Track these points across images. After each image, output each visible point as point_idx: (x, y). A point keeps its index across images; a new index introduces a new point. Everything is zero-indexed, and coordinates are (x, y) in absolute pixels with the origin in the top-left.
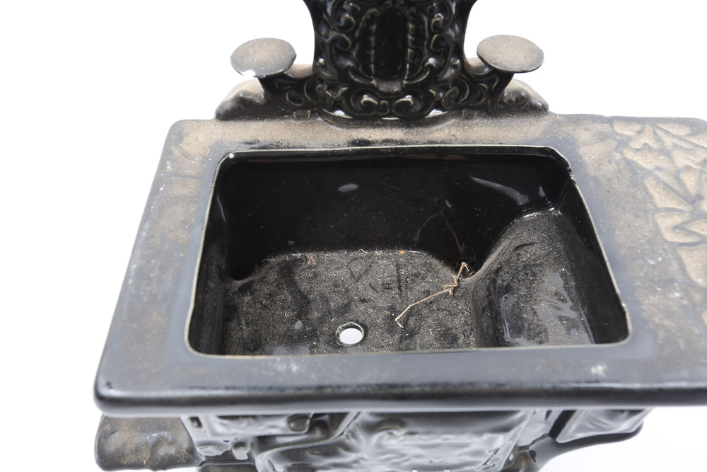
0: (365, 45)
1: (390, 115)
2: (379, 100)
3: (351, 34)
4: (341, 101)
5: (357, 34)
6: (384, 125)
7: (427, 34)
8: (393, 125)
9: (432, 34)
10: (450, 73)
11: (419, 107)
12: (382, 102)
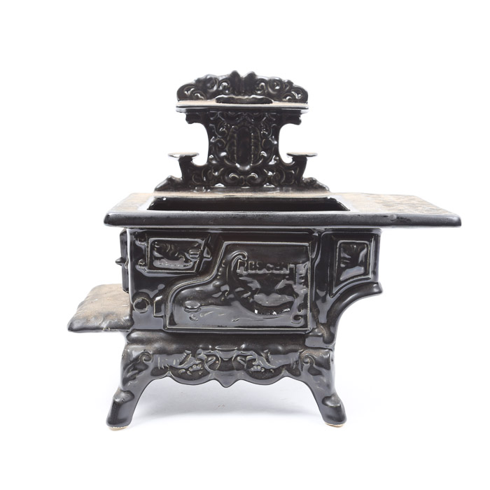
0: (232, 144)
1: (245, 186)
2: (239, 175)
3: (225, 138)
4: (220, 178)
5: (228, 139)
6: (242, 191)
7: (260, 139)
8: (247, 191)
9: (262, 139)
10: (273, 162)
11: (259, 181)
12: (241, 177)
